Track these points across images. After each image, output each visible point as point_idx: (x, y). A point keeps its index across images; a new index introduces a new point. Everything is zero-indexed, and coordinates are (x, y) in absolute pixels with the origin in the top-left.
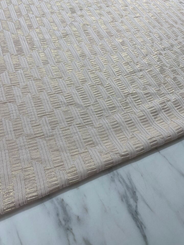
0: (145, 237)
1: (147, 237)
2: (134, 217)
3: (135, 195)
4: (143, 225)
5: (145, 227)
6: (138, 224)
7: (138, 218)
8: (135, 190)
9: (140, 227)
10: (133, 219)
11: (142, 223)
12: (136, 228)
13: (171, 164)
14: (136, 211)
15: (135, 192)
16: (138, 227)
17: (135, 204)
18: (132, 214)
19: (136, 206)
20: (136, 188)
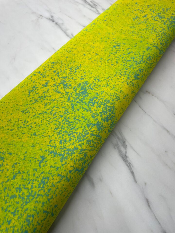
0: (132, 173)
1: (135, 172)
2: (124, 159)
3: (125, 144)
4: (131, 164)
5: (133, 166)
6: (127, 163)
7: (127, 160)
8: (125, 141)
9: (129, 166)
10: (123, 160)
11: (130, 163)
12: (126, 167)
13: (155, 121)
14: (125, 155)
15: (125, 142)
16: (127, 166)
17: (125, 150)
18: (123, 157)
19: (126, 152)
20: (125, 139)
